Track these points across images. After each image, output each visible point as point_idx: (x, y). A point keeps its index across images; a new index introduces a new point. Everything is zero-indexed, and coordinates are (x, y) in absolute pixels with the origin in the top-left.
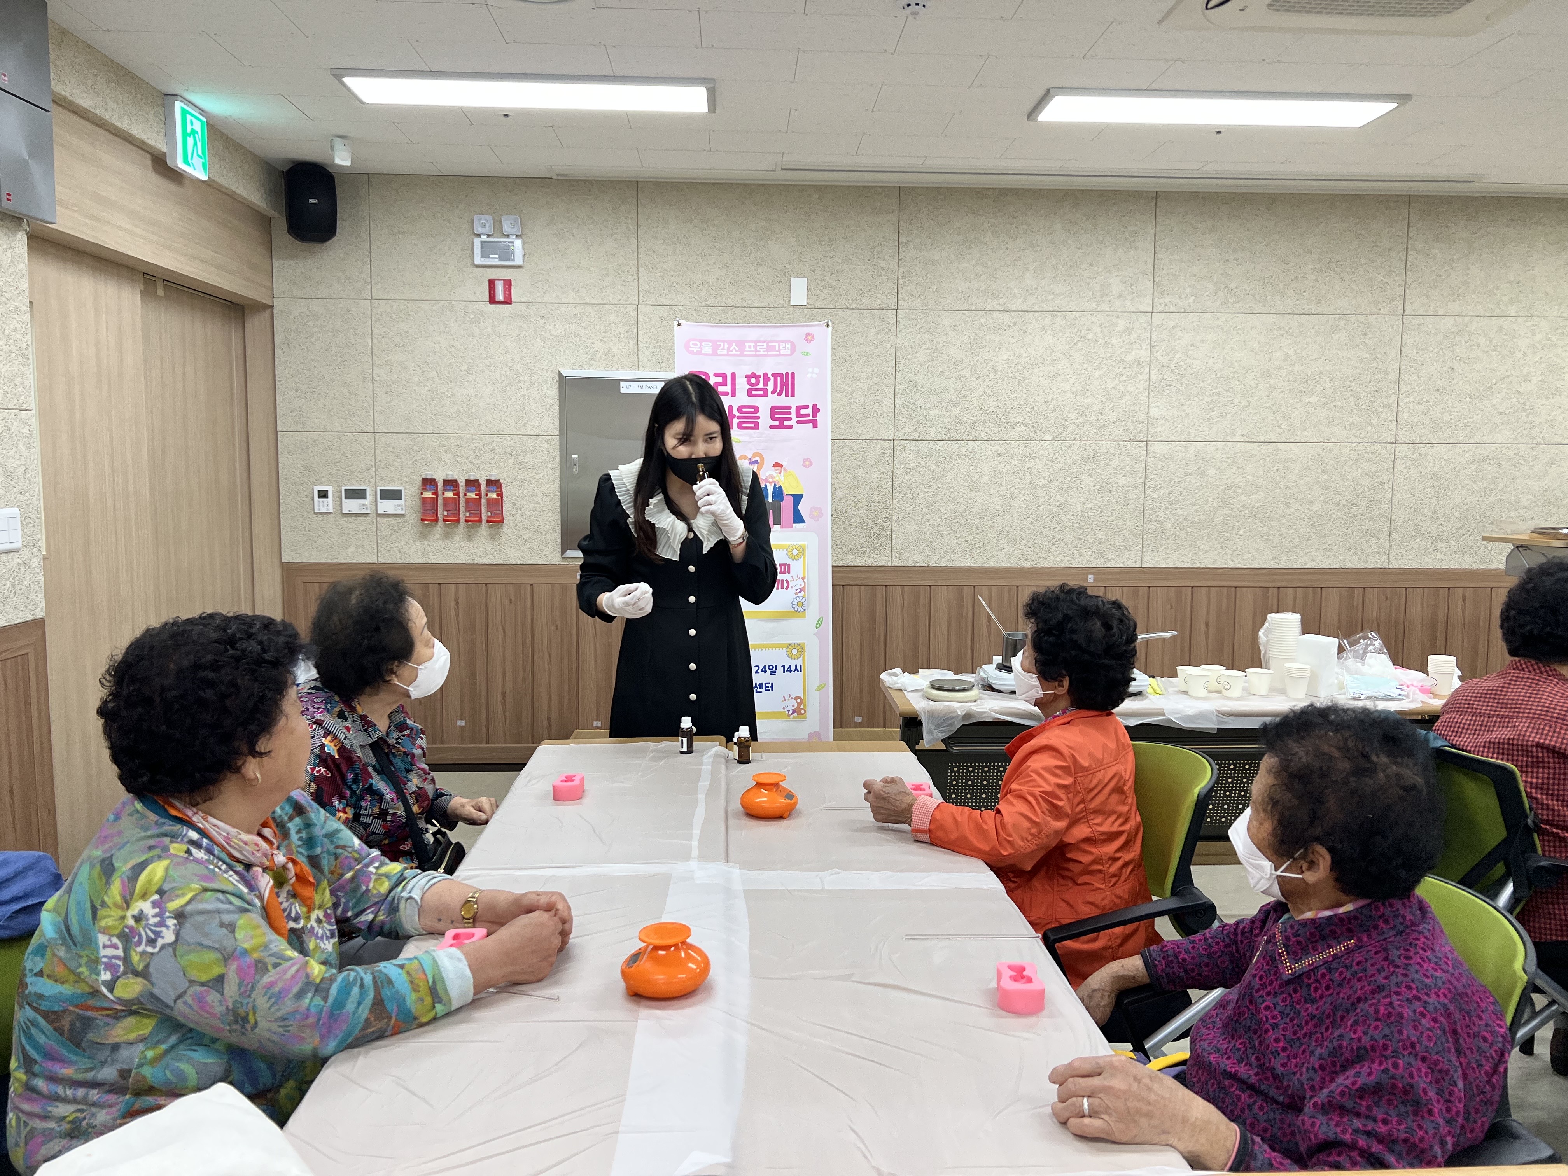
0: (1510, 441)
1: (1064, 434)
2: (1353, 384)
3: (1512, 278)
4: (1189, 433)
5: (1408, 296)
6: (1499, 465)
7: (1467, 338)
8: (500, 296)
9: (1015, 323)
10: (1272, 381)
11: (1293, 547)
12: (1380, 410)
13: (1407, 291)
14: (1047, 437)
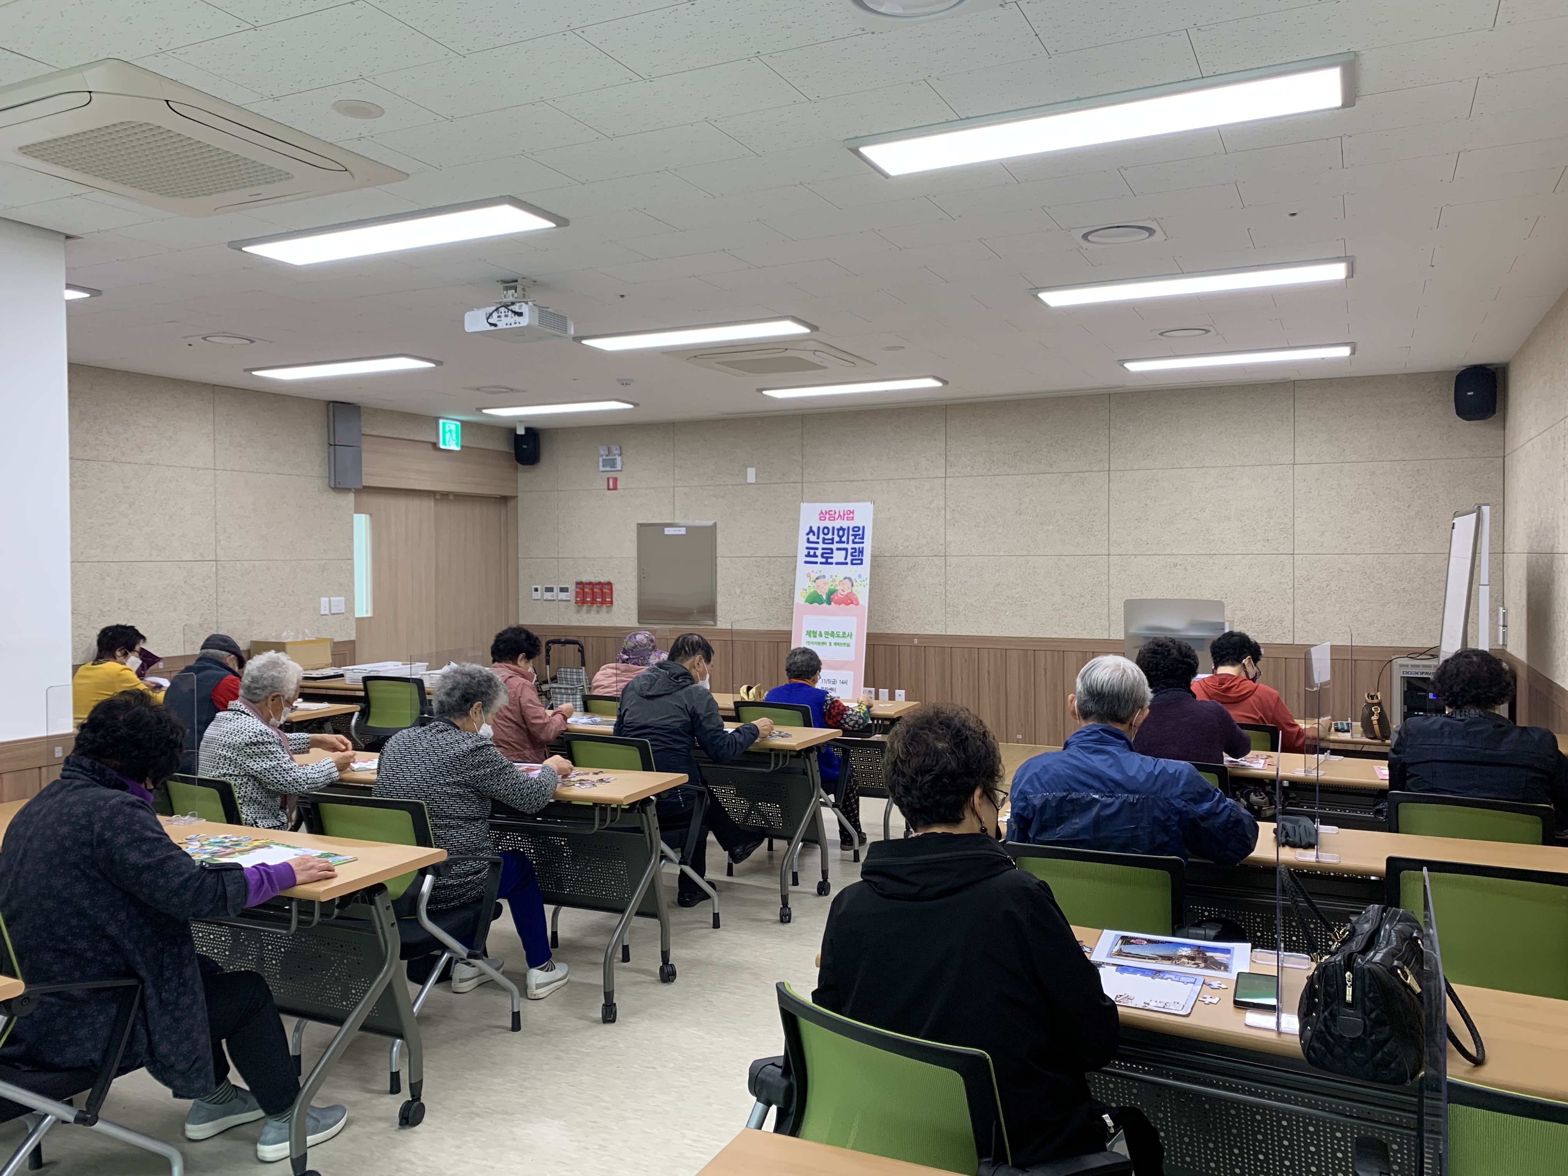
0: (1193, 552)
1: (897, 553)
2: (1077, 517)
3: (1186, 442)
4: (971, 551)
5: (1111, 459)
6: (1186, 569)
7: (1155, 483)
8: (611, 486)
9: (866, 488)
10: (1022, 517)
11: (1043, 624)
12: (1097, 533)
13: (1111, 455)
14: (886, 555)
